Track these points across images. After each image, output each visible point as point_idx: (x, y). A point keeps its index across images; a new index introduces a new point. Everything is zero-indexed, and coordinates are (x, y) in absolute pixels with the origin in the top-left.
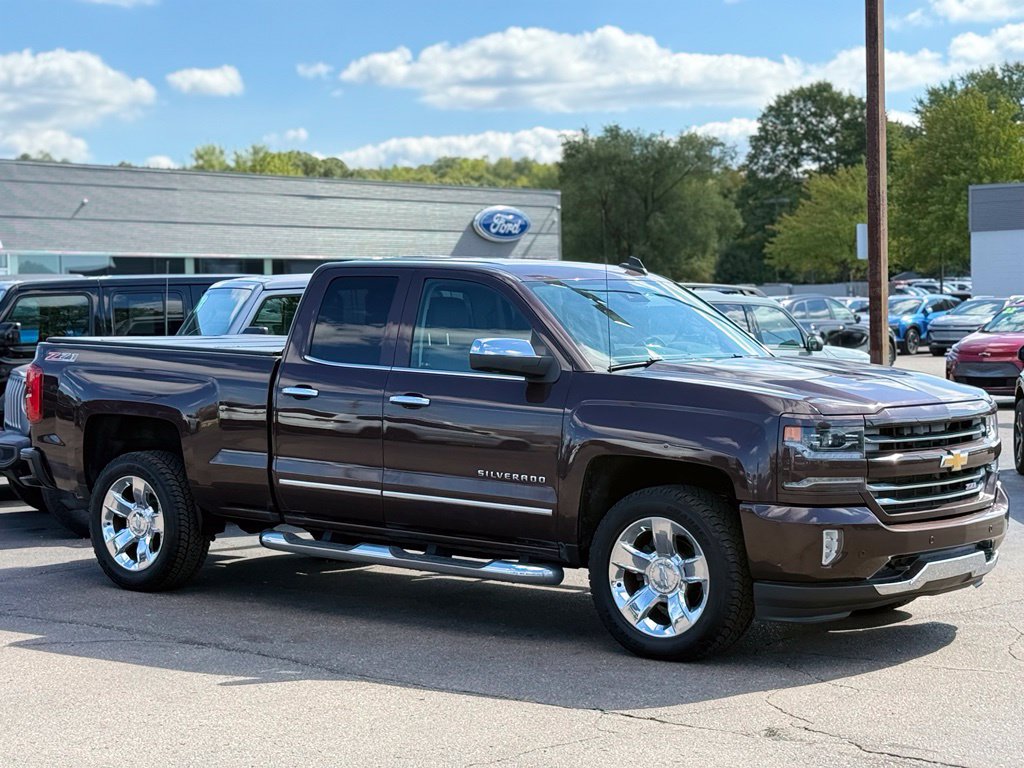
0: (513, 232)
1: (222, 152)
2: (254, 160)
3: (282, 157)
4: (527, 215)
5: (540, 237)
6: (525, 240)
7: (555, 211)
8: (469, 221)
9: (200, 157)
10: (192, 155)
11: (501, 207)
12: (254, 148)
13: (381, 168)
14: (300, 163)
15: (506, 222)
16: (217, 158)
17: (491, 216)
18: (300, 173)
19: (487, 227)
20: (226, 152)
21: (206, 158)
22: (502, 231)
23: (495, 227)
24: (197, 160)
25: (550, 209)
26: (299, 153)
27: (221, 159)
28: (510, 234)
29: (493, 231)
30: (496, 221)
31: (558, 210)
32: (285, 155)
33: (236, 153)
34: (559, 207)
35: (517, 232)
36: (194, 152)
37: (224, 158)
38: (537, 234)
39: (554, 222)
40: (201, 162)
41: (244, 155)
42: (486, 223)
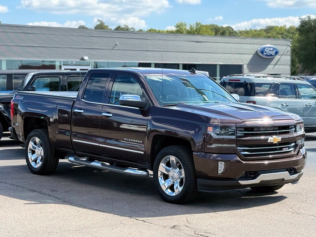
0: (272, 54)
1: (185, 25)
2: (197, 28)
3: (207, 26)
4: (278, 48)
5: (283, 56)
6: (277, 57)
7: (289, 47)
10: (175, 26)
11: (269, 45)
12: (196, 23)
13: (246, 30)
14: (213, 28)
15: (270, 51)
16: (184, 27)
17: (265, 48)
18: (213, 33)
19: (262, 52)
20: (187, 25)
21: (180, 27)
22: (268, 54)
23: (265, 52)
24: (177, 28)
25: (287, 46)
26: (214, 25)
27: (185, 27)
28: (271, 55)
29: (265, 54)
30: (266, 50)
31: (290, 46)
32: (208, 26)
33: (190, 25)
35: (274, 54)
36: (176, 25)
37: (186, 27)
38: (282, 55)
39: (288, 51)
40: (178, 28)
41: (193, 26)
42: (262, 51)
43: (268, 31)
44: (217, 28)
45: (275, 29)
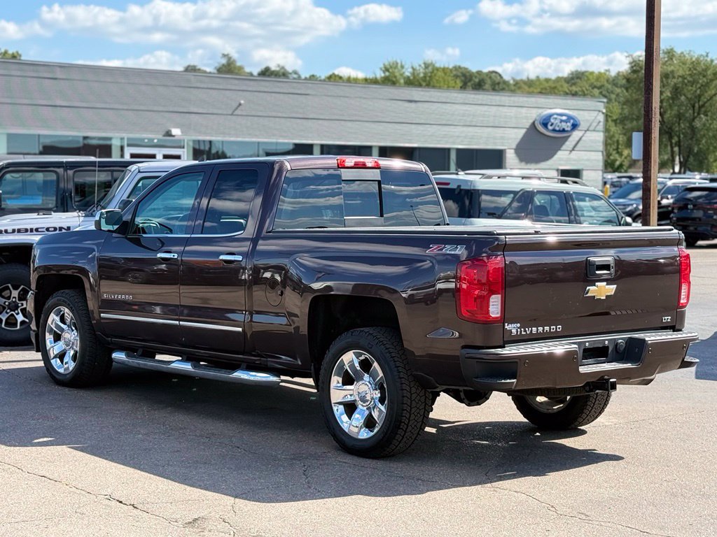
0: (566, 129)
1: (402, 67)
2: (425, 74)
3: (446, 70)
4: (582, 116)
5: (588, 134)
6: (576, 135)
7: (601, 114)
8: (531, 121)
9: (387, 70)
10: (381, 69)
12: (425, 64)
14: (459, 74)
15: (562, 121)
16: (399, 71)
18: (459, 84)
19: (545, 125)
20: (406, 67)
21: (390, 70)
22: (557, 129)
23: (552, 125)
24: (384, 72)
25: (597, 113)
26: (460, 67)
27: (402, 72)
28: (564, 130)
29: (550, 128)
30: (552, 120)
31: (603, 113)
32: (448, 69)
33: (413, 68)
34: (604, 111)
35: (569, 129)
36: (382, 66)
37: (404, 70)
38: (586, 131)
39: (600, 122)
40: (387, 74)
41: (418, 68)
42: (545, 122)
43: (573, 81)
44: (468, 74)
45: (587, 77)
